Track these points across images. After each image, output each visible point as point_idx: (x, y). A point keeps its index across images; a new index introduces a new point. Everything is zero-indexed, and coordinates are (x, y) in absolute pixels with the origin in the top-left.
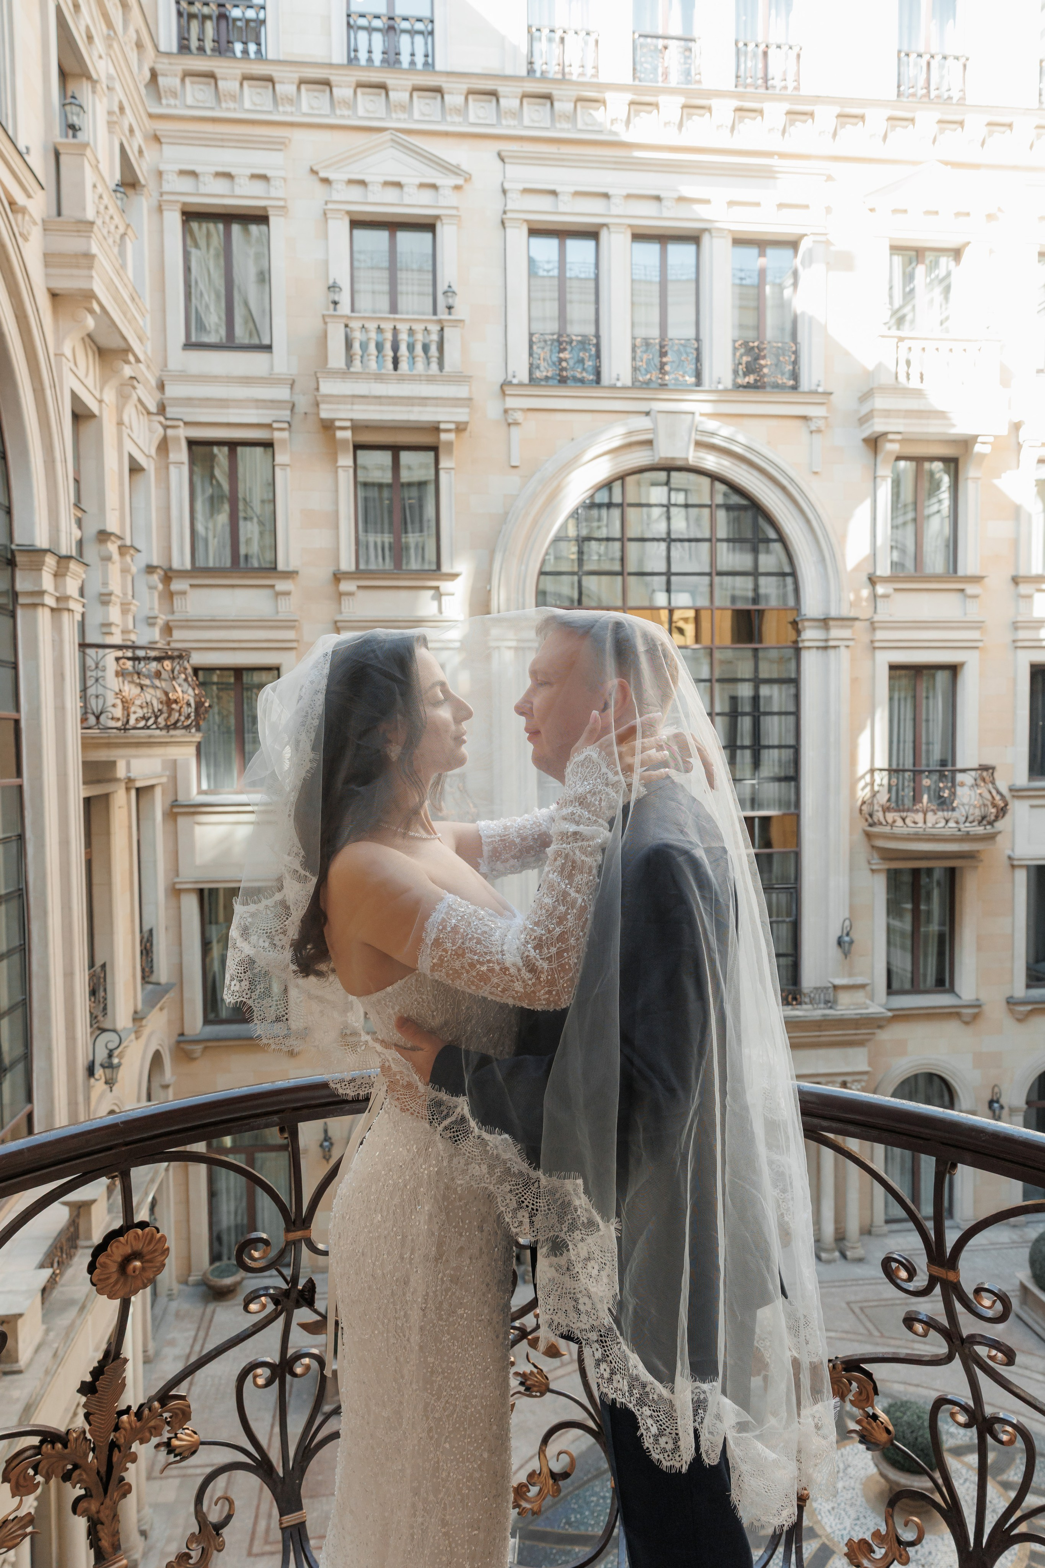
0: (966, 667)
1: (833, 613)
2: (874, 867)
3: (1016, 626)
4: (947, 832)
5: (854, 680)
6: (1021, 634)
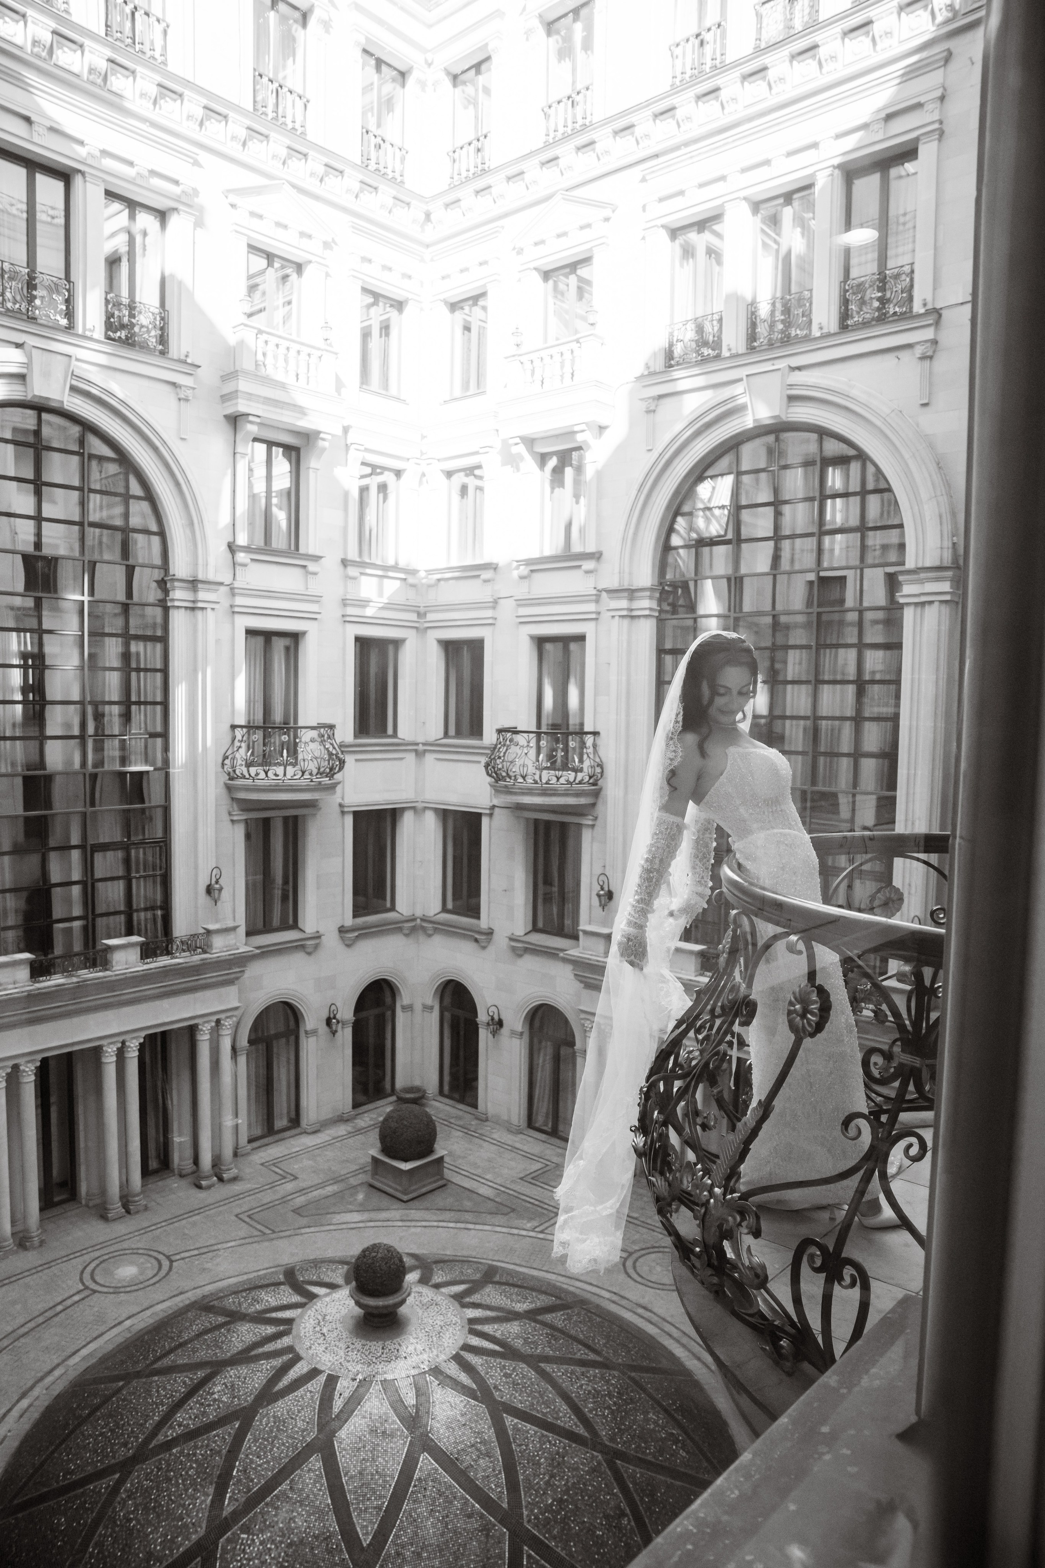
0: (307, 636)
1: (200, 577)
2: (235, 818)
3: (344, 603)
4: (303, 782)
5: (218, 641)
6: (349, 610)
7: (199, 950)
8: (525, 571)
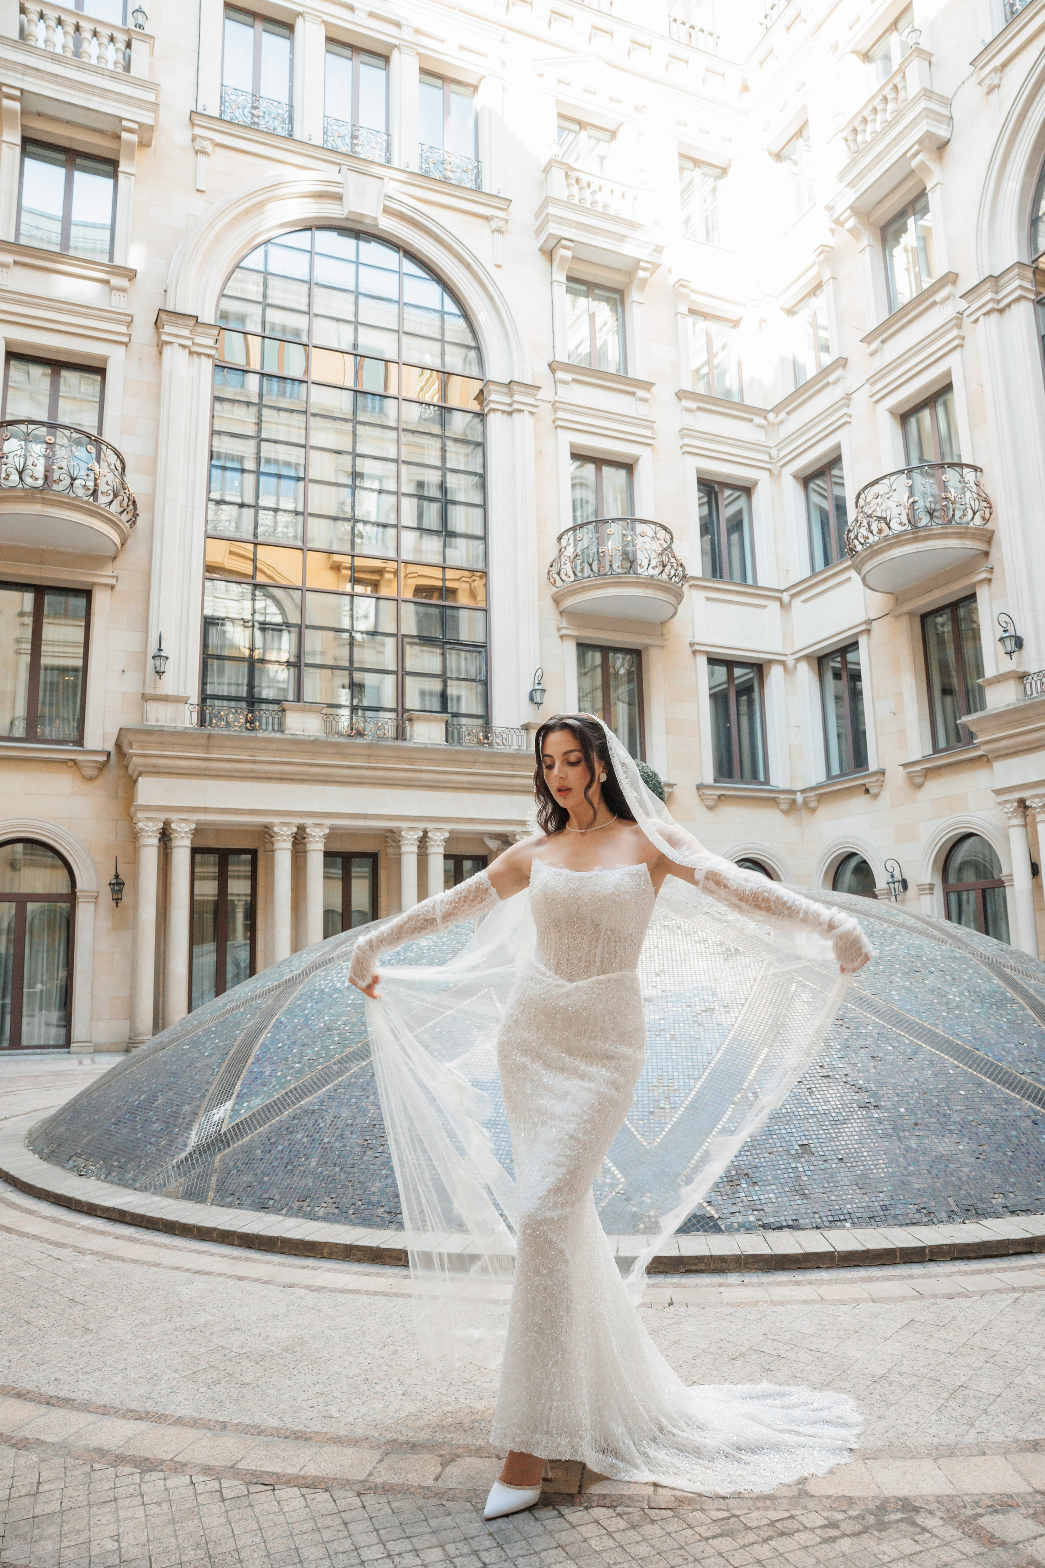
0: (641, 461)
1: (517, 380)
2: (562, 631)
3: (682, 434)
6: (687, 441)
7: (515, 747)
8: (876, 344)
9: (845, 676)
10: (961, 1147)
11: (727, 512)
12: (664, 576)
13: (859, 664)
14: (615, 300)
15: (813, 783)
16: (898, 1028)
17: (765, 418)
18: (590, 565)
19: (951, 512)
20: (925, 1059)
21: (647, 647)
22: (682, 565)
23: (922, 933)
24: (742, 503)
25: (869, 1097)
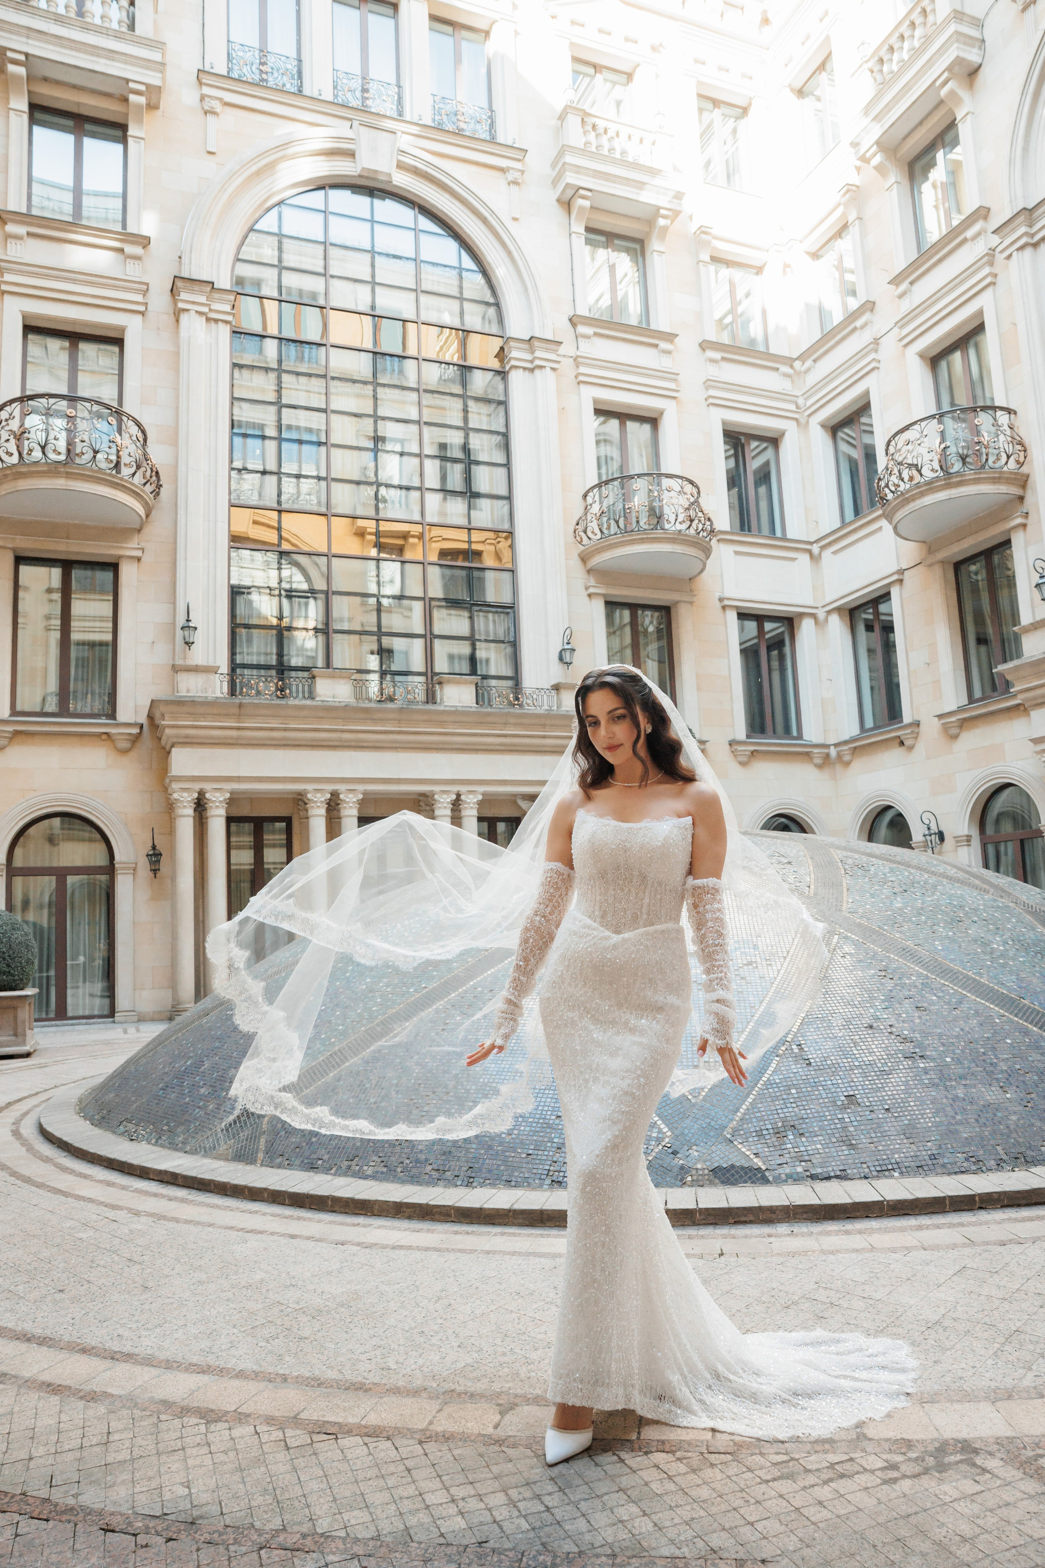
0: (665, 414)
1: (538, 335)
2: (590, 589)
3: (708, 385)
5: (562, 411)
6: (712, 392)
7: (546, 707)
8: (904, 286)
9: (877, 628)
10: (1008, 1096)
11: (754, 465)
12: (692, 531)
13: (891, 615)
14: (635, 250)
15: (846, 737)
16: (942, 978)
17: (792, 367)
18: (617, 522)
19: (984, 457)
20: (970, 1008)
21: (677, 603)
22: (709, 519)
23: (962, 882)
24: (769, 454)
25: (915, 1047)
